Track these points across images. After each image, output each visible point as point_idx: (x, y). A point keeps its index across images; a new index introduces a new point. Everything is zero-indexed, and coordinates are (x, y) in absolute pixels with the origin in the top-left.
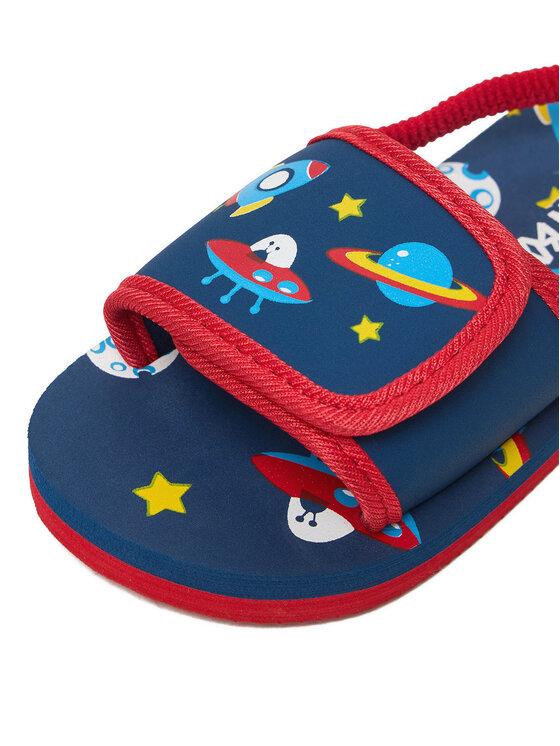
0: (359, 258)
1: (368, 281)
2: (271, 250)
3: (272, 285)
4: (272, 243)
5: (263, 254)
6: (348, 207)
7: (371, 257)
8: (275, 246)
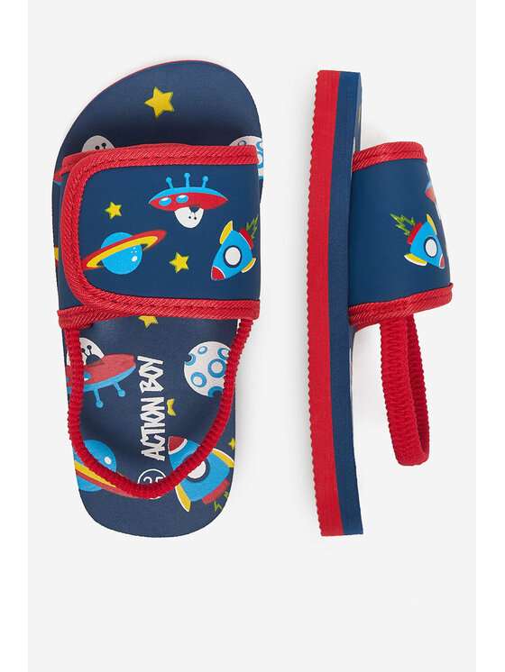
0: (151, 240)
1: (136, 232)
2: (193, 215)
3: (173, 197)
4: (195, 218)
5: (194, 210)
6: (180, 263)
7: (146, 245)
8: (193, 218)
